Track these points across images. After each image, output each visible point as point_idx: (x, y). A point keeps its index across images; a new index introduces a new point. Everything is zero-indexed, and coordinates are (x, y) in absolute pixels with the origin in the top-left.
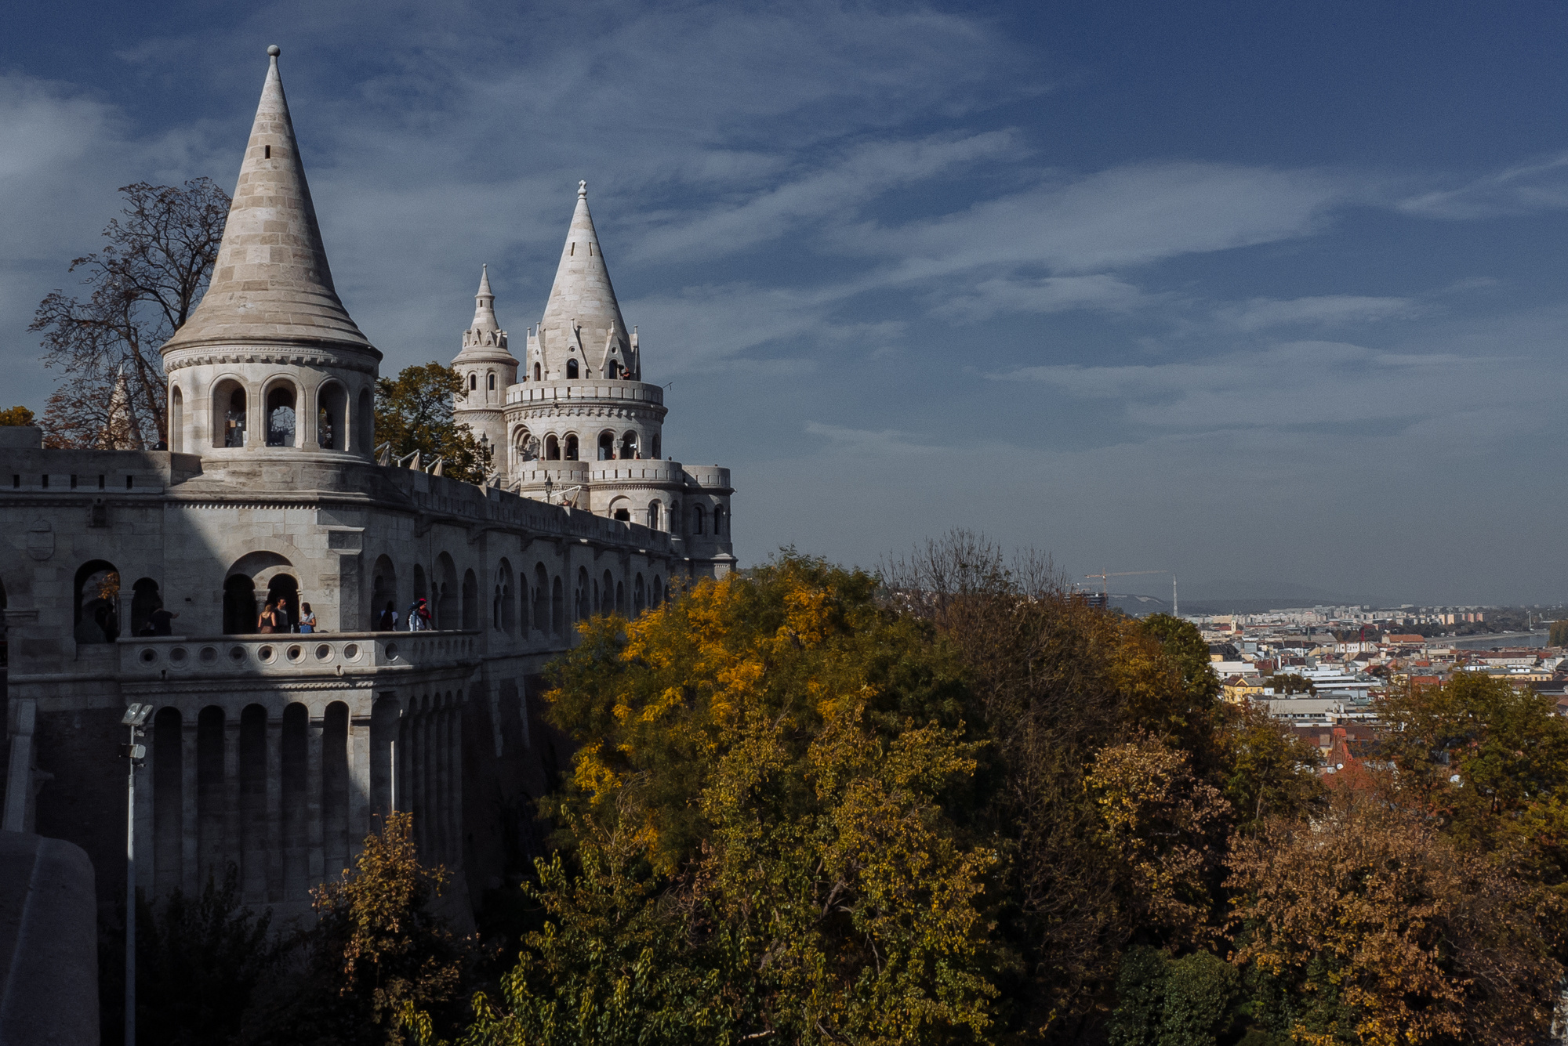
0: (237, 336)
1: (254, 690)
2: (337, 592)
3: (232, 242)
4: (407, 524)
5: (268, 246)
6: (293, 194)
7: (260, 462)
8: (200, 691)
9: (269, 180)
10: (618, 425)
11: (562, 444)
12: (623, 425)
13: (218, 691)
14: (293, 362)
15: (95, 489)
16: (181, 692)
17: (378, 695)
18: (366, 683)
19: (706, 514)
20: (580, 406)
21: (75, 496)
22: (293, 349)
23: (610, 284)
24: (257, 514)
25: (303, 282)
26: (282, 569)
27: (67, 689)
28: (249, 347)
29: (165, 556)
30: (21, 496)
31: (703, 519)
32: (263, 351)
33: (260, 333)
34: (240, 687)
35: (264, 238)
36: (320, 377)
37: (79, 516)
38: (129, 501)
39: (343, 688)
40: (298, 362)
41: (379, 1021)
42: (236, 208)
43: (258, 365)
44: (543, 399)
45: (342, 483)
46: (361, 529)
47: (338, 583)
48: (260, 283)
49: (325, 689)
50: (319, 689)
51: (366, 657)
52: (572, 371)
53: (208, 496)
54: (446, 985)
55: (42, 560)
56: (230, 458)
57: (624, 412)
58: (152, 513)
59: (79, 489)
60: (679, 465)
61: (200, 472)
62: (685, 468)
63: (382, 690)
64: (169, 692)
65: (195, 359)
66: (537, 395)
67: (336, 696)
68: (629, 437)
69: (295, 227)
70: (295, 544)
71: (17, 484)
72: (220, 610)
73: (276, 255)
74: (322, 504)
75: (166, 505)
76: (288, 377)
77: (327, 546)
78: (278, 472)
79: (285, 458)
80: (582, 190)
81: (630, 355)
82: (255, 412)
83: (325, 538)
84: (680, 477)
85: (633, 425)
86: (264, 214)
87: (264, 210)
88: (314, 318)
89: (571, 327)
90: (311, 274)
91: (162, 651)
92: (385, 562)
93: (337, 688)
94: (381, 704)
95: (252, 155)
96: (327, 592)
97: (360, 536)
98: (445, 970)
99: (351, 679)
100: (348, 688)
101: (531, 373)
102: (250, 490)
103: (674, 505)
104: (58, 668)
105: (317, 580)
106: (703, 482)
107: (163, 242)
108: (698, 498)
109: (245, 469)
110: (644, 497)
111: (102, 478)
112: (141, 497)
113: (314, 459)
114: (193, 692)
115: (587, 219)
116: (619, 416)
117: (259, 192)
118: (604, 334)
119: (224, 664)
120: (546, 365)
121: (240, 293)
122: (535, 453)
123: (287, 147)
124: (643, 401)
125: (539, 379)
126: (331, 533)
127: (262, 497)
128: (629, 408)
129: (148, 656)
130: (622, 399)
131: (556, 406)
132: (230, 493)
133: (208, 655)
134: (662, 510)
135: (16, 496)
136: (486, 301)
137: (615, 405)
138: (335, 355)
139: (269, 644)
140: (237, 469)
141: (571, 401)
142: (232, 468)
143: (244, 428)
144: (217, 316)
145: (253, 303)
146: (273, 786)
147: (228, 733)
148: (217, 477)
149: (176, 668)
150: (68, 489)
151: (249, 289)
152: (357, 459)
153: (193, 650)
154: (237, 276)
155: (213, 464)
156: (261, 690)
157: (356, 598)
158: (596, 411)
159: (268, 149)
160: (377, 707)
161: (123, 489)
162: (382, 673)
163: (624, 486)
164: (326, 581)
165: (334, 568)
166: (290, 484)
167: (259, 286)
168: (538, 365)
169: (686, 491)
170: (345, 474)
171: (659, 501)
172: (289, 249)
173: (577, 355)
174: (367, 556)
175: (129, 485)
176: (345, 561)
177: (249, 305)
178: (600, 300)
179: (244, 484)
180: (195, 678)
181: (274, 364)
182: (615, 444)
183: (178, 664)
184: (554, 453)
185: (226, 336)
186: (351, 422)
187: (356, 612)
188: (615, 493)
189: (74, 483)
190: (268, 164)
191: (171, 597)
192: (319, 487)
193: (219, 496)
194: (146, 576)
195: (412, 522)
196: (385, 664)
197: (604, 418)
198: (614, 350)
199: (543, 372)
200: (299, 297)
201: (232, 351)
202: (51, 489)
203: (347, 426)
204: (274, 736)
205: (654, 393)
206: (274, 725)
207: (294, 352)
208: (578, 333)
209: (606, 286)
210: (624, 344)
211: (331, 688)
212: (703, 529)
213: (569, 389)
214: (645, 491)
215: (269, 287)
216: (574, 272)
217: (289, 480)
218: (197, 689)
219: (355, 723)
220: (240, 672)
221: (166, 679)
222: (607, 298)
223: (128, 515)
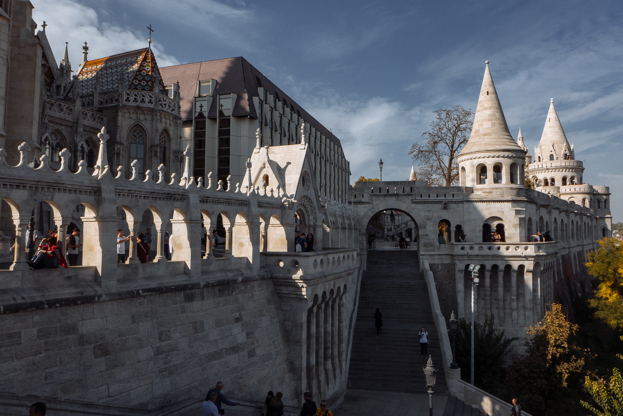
0: (484, 150)
1: (495, 260)
2: (518, 229)
3: (478, 122)
4: (534, 207)
5: (490, 122)
6: (497, 105)
7: (493, 189)
8: (478, 260)
9: (489, 102)
10: (569, 174)
11: (549, 181)
12: (570, 174)
13: (484, 260)
14: (502, 157)
15: (443, 198)
16: (473, 260)
17: (535, 263)
18: (531, 259)
19: (601, 202)
20: (555, 169)
21: (438, 200)
22: (502, 153)
23: (563, 130)
24: (492, 204)
25: (502, 132)
26: (500, 222)
27: (436, 257)
28: (488, 153)
29: (465, 218)
30: (423, 201)
31: (600, 204)
32: (492, 154)
33: (491, 149)
34: (491, 259)
35: (489, 120)
36: (510, 161)
37: (439, 206)
38: (453, 201)
39: (524, 260)
40: (503, 157)
41: (558, 377)
42: (478, 112)
43: (490, 159)
44: (542, 167)
45: (518, 194)
46: (525, 209)
47: (518, 226)
48: (489, 133)
49: (518, 260)
50: (516, 260)
51: (531, 250)
52: (552, 158)
53: (477, 200)
54: (580, 366)
55: (429, 219)
56: (483, 188)
57: (571, 170)
58: (460, 205)
59: (439, 198)
60: (592, 186)
61: (473, 192)
62: (594, 187)
63: (536, 261)
64: (469, 260)
65: (470, 158)
66: (540, 166)
67: (521, 263)
68: (572, 178)
69: (498, 115)
70: (504, 214)
71: (421, 197)
72: (482, 234)
73: (493, 124)
74: (513, 201)
75: (464, 202)
76: (500, 162)
77: (515, 214)
78: (499, 191)
79: (501, 187)
80: (552, 101)
81: (571, 152)
82: (490, 173)
83: (514, 212)
84: (592, 190)
85: (574, 174)
86: (488, 112)
87: (488, 111)
88: (507, 143)
89: (551, 144)
90: (504, 129)
91: (467, 247)
92: (530, 219)
93: (522, 260)
94: (536, 265)
95: (483, 95)
96: (515, 229)
97: (524, 211)
98: (579, 361)
99: (526, 258)
100: (525, 260)
101: (537, 159)
102: (490, 197)
103: (591, 199)
104: (434, 251)
105: (512, 225)
106: (600, 191)
107: (447, 126)
108: (599, 197)
109: (488, 191)
110: (581, 197)
111: (445, 195)
112: (457, 200)
113: (509, 187)
114: (476, 260)
115: (554, 110)
116: (569, 171)
117: (486, 105)
118: (562, 146)
119: (486, 252)
120: (542, 157)
121: (483, 137)
122: (540, 184)
123: (493, 91)
124: (577, 166)
125: (540, 161)
126: (516, 210)
127: (494, 199)
128: (572, 169)
129: (463, 248)
130: (570, 166)
131: (547, 169)
132: (484, 198)
133: (481, 248)
134: (587, 202)
135: (422, 201)
136: (521, 139)
137: (568, 168)
138: (514, 154)
139: (500, 246)
140: (485, 191)
141: (552, 167)
142: (483, 191)
143: (486, 178)
144: (476, 145)
145: (487, 140)
146: (501, 290)
147: (486, 273)
148: (479, 194)
149: (471, 252)
150: (436, 198)
151: (485, 136)
152: (521, 187)
153: (476, 247)
154: (481, 132)
155: (477, 189)
156: (497, 260)
157: (524, 231)
158: (561, 170)
159: (488, 92)
160: (535, 266)
161: (452, 198)
162: (537, 256)
163: (573, 193)
164: (515, 226)
165: (517, 222)
166: (502, 195)
167: (488, 134)
168: (539, 157)
169: (594, 195)
170: (519, 191)
171: (586, 198)
172: (497, 122)
173: (553, 153)
174: (526, 218)
175: (453, 197)
176: (521, 219)
177: (486, 140)
178: (560, 135)
179: (487, 196)
180: (477, 256)
181: (496, 158)
182: (567, 180)
183: (472, 251)
184: (546, 184)
185: (480, 150)
186: (520, 175)
187: (524, 235)
188: (570, 196)
189: (437, 197)
190: (488, 97)
191: (466, 230)
192: (511, 195)
193: (480, 199)
194: (459, 224)
195: (535, 206)
196: (537, 253)
197: (563, 172)
198: (566, 151)
199: (541, 159)
200: (502, 137)
201: (482, 155)
202: (431, 198)
203: (518, 176)
204: (501, 275)
205: (580, 163)
206: (501, 271)
207: (502, 154)
208: (553, 146)
209: (562, 131)
210: (569, 148)
211: (520, 260)
212: (601, 207)
213: (551, 164)
214: (581, 195)
215: (492, 134)
216: (551, 127)
217: (502, 194)
218: (477, 259)
219: (527, 271)
220: (491, 254)
221: (468, 256)
222: (562, 134)
223: (453, 206)
